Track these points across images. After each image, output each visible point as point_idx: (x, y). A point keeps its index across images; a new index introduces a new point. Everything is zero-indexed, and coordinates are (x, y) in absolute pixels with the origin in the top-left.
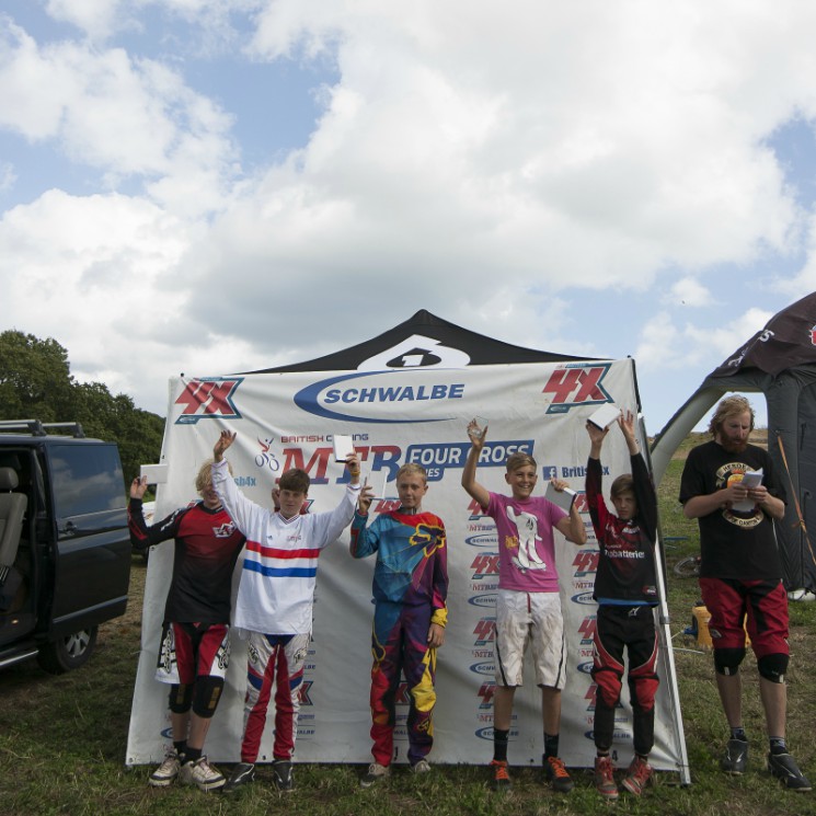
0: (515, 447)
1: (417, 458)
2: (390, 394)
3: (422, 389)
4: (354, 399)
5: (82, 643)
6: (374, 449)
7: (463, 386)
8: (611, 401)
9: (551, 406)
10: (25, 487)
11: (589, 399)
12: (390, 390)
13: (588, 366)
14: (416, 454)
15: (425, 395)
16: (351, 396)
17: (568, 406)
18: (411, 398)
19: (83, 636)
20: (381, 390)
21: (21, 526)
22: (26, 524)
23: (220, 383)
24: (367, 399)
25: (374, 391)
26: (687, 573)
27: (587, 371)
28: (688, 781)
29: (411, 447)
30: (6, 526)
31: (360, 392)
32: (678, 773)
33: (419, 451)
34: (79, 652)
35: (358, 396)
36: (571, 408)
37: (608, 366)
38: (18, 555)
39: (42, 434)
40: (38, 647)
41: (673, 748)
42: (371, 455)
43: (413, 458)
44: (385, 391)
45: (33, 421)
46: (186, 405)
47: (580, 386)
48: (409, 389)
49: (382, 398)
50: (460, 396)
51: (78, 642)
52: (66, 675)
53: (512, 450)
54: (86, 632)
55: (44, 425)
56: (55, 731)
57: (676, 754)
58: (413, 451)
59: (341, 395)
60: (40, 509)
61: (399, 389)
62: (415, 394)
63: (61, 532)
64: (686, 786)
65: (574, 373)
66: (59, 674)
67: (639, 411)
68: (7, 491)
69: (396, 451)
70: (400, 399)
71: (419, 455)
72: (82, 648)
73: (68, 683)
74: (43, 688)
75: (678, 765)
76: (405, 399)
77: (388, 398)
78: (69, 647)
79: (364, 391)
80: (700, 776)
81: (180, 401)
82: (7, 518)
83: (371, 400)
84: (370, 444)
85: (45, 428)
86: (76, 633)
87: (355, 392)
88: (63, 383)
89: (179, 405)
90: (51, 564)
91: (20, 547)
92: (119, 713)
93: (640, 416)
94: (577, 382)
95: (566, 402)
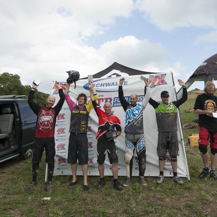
0: (142, 97)
1: (116, 101)
2: (108, 85)
3: (117, 83)
4: (99, 86)
5: (30, 152)
6: (105, 99)
7: (127, 81)
8: (166, 84)
9: (151, 86)
10: (13, 112)
11: (161, 83)
12: (108, 83)
13: (160, 75)
14: (116, 100)
15: (118, 84)
16: (98, 85)
17: (155, 86)
18: (114, 85)
19: (30, 150)
20: (106, 83)
21: (13, 123)
22: (14, 122)
23: (63, 83)
24: (102, 86)
25: (104, 84)
26: (186, 128)
27: (160, 76)
28: (190, 180)
29: (115, 98)
30: (9, 123)
31: (100, 84)
32: (187, 178)
33: (117, 99)
34: (29, 154)
35: (100, 85)
36: (156, 86)
37: (165, 74)
38: (12, 130)
39: (16, 99)
40: (19, 153)
41: (185, 171)
42: (104, 100)
43: (115, 101)
44: (107, 84)
45: (14, 95)
46: (55, 89)
47: (158, 80)
48: (113, 83)
49: (106, 86)
50: (127, 84)
51: (29, 152)
52: (27, 160)
53: (141, 98)
54: (31, 149)
55: (17, 96)
56: (25, 174)
57: (186, 173)
58: (115, 99)
59: (95, 85)
60: (17, 118)
61: (111, 83)
62: (115, 84)
63: (23, 124)
64: (189, 181)
65: (156, 77)
66: (25, 160)
67: (174, 86)
68: (8, 114)
69: (111, 99)
70: (111, 86)
71: (117, 100)
72: (30, 153)
73: (27, 162)
74: (21, 164)
75: (187, 176)
76: (113, 86)
77: (108, 86)
78: (27, 153)
79: (102, 84)
80: (193, 178)
81: (53, 88)
82: (9, 120)
83: (103, 86)
84: (104, 97)
85: (17, 97)
86: (28, 149)
87: (99, 84)
88: (19, 86)
89: (53, 89)
90: (21, 132)
91: (13, 128)
92: (41, 169)
93: (174, 87)
94: (158, 79)
95: (155, 84)
